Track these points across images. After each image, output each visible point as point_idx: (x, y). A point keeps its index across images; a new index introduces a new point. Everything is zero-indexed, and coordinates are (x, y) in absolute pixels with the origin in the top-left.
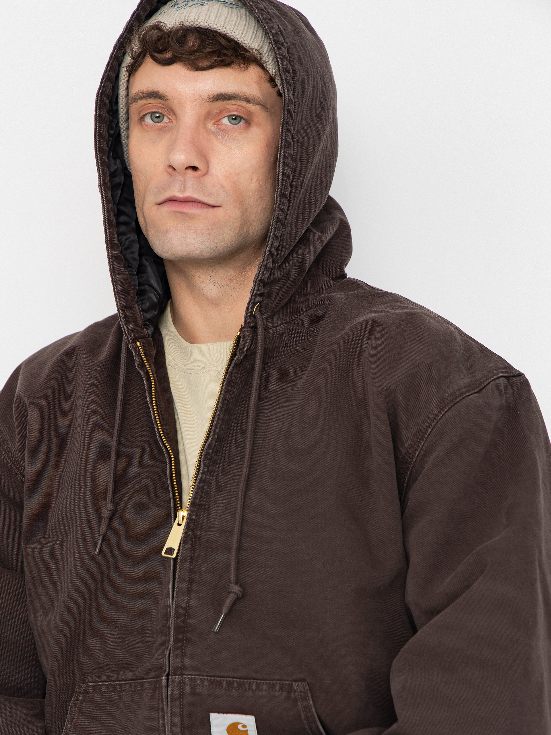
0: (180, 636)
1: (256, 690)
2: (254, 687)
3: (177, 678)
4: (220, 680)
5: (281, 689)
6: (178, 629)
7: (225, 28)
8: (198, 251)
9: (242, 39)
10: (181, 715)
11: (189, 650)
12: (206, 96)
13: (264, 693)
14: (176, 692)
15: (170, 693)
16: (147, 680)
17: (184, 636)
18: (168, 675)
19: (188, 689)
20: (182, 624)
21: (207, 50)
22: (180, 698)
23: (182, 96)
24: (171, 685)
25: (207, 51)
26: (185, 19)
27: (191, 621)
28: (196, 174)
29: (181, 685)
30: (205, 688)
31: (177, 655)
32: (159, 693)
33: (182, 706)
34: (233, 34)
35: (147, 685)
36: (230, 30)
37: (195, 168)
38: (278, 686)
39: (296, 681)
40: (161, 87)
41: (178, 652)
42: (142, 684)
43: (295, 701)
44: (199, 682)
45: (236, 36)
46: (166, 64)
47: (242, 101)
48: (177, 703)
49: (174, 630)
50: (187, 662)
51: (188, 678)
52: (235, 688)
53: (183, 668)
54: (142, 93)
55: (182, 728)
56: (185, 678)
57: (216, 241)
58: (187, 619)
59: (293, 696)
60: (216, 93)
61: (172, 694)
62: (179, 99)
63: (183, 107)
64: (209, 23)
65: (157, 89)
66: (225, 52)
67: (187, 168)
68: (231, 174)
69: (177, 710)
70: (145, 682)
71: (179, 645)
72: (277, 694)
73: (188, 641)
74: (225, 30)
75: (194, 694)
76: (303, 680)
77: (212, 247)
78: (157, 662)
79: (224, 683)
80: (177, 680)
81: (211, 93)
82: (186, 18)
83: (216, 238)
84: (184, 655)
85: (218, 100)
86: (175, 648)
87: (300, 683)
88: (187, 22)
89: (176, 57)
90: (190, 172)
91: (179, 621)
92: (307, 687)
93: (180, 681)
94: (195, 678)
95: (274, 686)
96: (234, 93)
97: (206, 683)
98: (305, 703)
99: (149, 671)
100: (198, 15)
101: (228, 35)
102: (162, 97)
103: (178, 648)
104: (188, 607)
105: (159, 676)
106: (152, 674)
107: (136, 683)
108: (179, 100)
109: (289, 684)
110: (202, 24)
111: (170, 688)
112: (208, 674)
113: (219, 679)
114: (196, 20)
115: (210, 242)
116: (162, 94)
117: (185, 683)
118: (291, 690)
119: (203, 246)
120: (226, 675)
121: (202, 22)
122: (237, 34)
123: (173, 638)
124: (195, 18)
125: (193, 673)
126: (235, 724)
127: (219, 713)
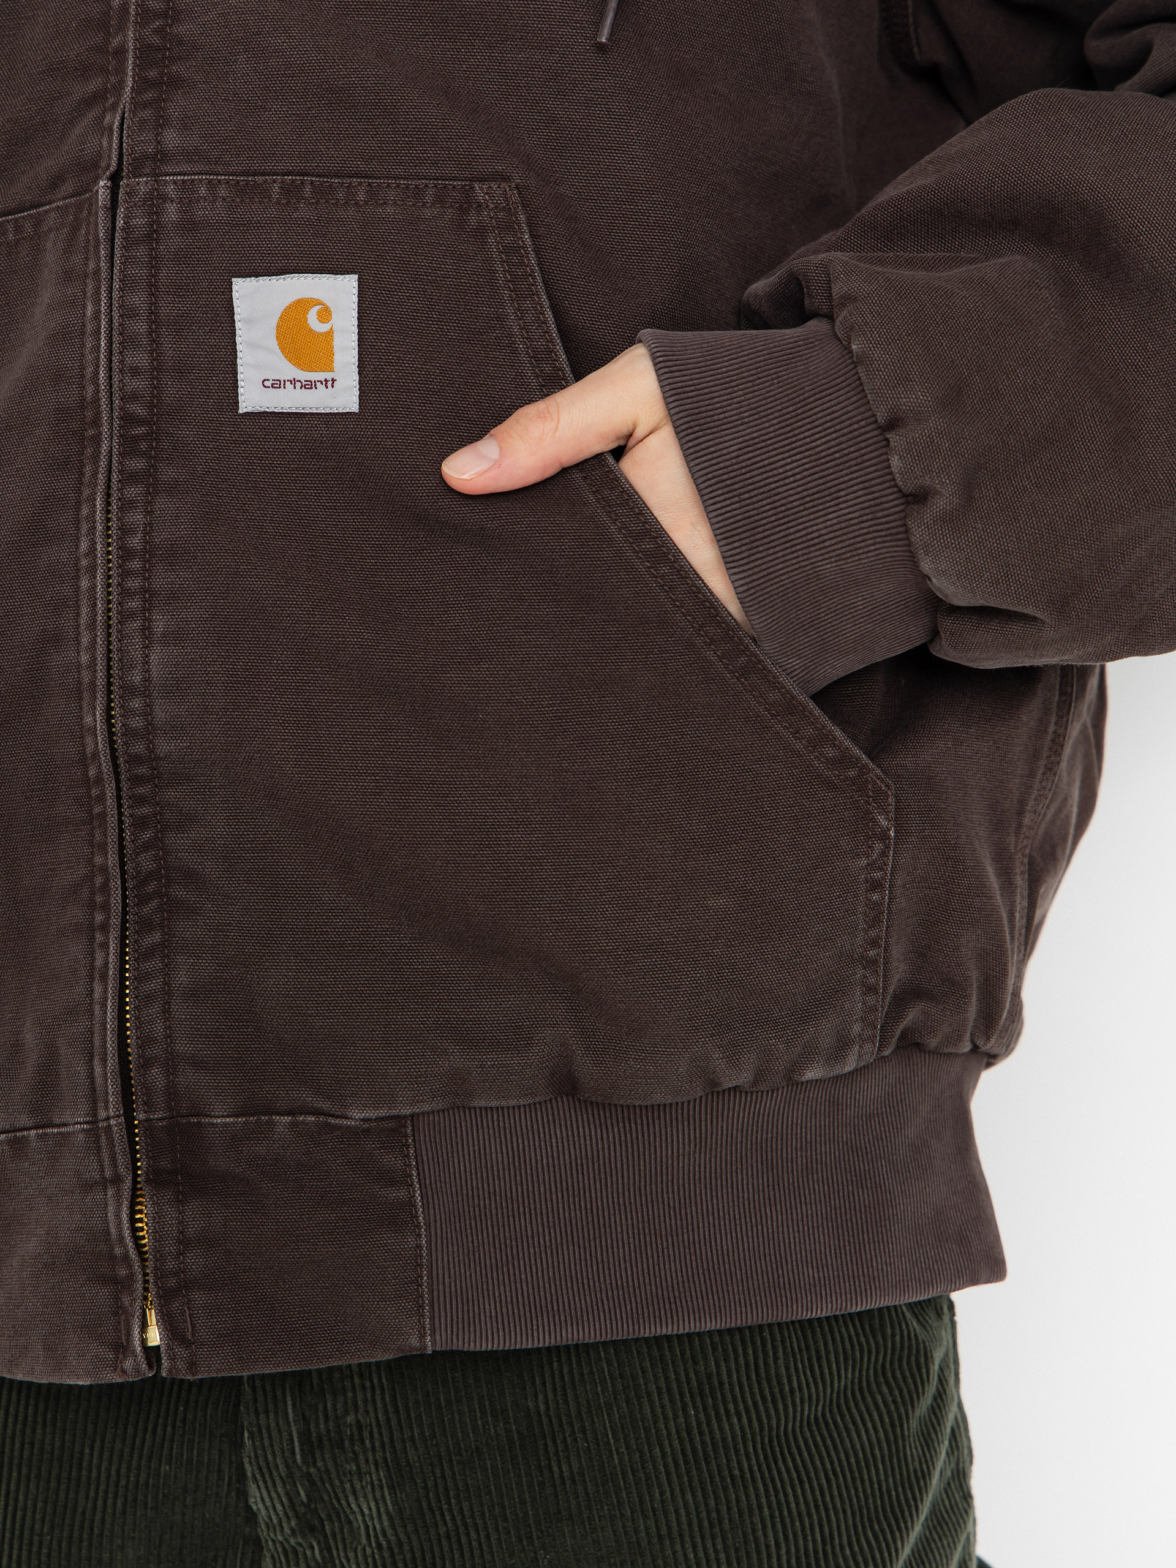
0: (153, 74)
1: (366, 203)
2: (361, 196)
3: (143, 184)
4: (266, 181)
5: (440, 200)
6: (146, 53)
10: (153, 287)
11: (175, 109)
13: (390, 210)
14: (139, 221)
15: (120, 223)
16: (54, 205)
17: (162, 74)
18: (115, 178)
19: (172, 213)
20: (156, 40)
22: (149, 236)
24: (126, 201)
27: (180, 29)
29: (155, 201)
30: (219, 203)
31: (143, 123)
32: (87, 233)
33: (154, 262)
35: (51, 221)
38: (431, 191)
39: (482, 180)
41: (146, 114)
42: (38, 221)
43: (481, 233)
44: (203, 191)
48: (141, 252)
49: (136, 57)
50: (171, 139)
51: (175, 182)
52: (305, 199)
53: (161, 157)
55: (151, 322)
56: (166, 181)
58: (171, 26)
59: (473, 220)
61: (127, 227)
69: (140, 272)
70: (46, 212)
71: (148, 95)
72: (428, 213)
73: (176, 82)
75: (189, 226)
76: (504, 178)
78: (82, 150)
79: (276, 188)
80: (142, 188)
84: (161, 122)
86: (137, 105)
87: (494, 186)
91: (147, 31)
92: (515, 197)
93: (151, 193)
94: (193, 181)
95: (418, 192)
97: (223, 192)
98: (509, 239)
99: (56, 181)
103: (145, 106)
105: (88, 188)
106: (68, 187)
107: (16, 220)
109: (463, 186)
111: (121, 211)
112: (232, 169)
113: (260, 179)
117: (164, 198)
118: (467, 204)
120: (281, 167)
123: (134, 78)
125: (186, 168)
126: (301, 306)
127: (257, 276)
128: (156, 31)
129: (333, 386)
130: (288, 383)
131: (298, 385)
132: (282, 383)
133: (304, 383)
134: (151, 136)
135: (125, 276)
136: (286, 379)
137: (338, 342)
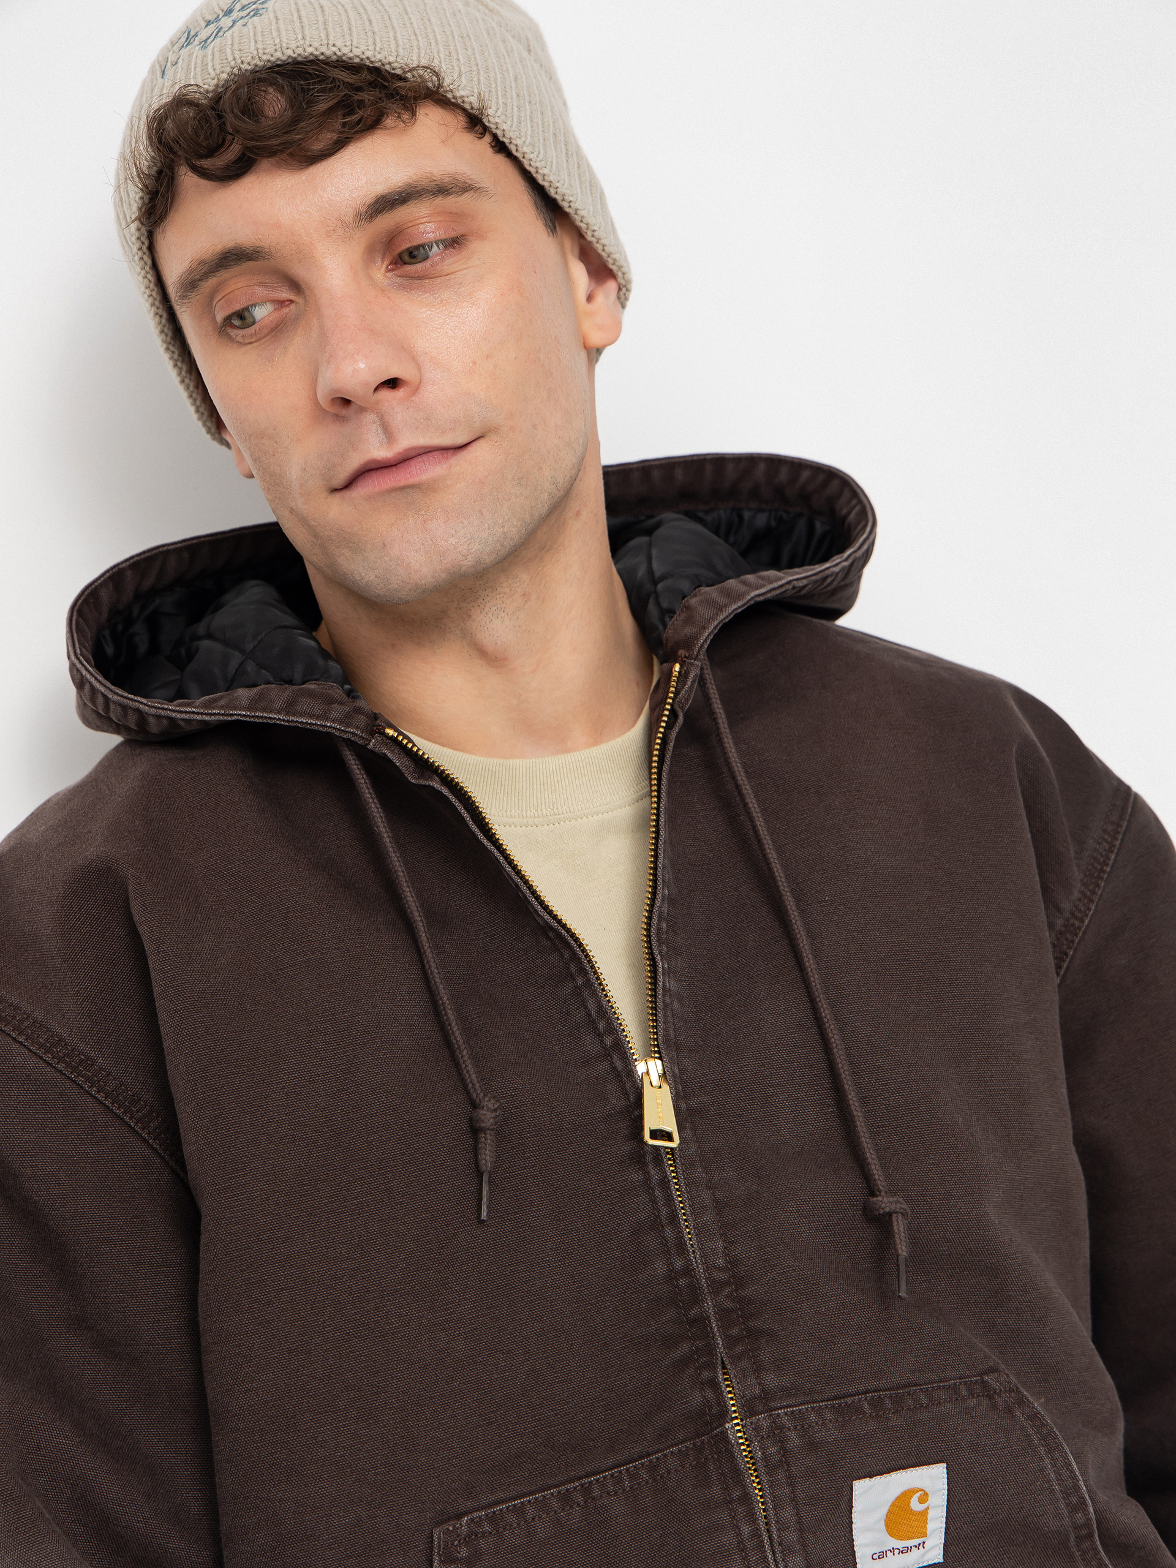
0: (735, 1331)
1: (928, 1404)
3: (762, 1421)
4: (854, 1402)
5: (971, 1393)
6: (724, 1316)
7: (334, 45)
8: (470, 558)
9: (379, 57)
10: (794, 1501)
11: (766, 1356)
12: (351, 212)
14: (770, 1450)
16: (666, 1452)
17: (743, 1329)
19: (794, 1440)
20: (730, 1303)
21: (322, 107)
22: (782, 1462)
23: (299, 235)
24: (755, 1437)
25: (322, 110)
26: (234, 59)
27: (748, 1292)
28: (400, 393)
29: (775, 1433)
30: (829, 1427)
31: (742, 1372)
33: (791, 1481)
34: (357, 52)
35: (668, 1464)
36: (346, 46)
37: (393, 383)
38: (962, 1387)
39: (986, 1374)
40: (242, 235)
41: (744, 1363)
42: (651, 1468)
44: (813, 1417)
45: (363, 53)
46: (233, 176)
47: (431, 195)
48: (781, 1475)
49: (718, 1321)
50: (771, 1380)
51: (786, 1414)
52: (885, 1410)
53: (767, 1395)
54: (202, 262)
56: (779, 1415)
57: (500, 522)
58: (736, 1291)
60: (370, 199)
61: (765, 1457)
62: (294, 244)
63: (310, 258)
64: (293, 48)
65: (235, 241)
66: (361, 96)
67: (376, 389)
68: (475, 363)
69: (784, 1491)
70: (658, 1458)
71: (739, 1349)
73: (756, 1335)
74: (334, 49)
75: (810, 1446)
77: (496, 539)
80: (765, 1424)
81: (358, 203)
82: (237, 56)
83: (497, 515)
84: (757, 1368)
85: (380, 212)
86: (733, 1358)
87: (997, 1376)
88: (242, 62)
89: (257, 151)
90: (386, 394)
91: (721, 1298)
93: (771, 1426)
94: (800, 1411)
95: (955, 1391)
96: (409, 186)
97: (829, 1416)
98: (1027, 1410)
100: (260, 39)
101: (344, 58)
102: (252, 254)
103: (739, 1358)
104: (733, 1263)
106: (676, 1436)
108: (294, 246)
110: (278, 54)
111: (756, 1444)
112: (826, 1396)
113: (849, 1400)
114: (261, 51)
115: (489, 528)
116: (251, 249)
117: (782, 1428)
118: (989, 1393)
119: (477, 544)
120: (862, 1388)
121: (276, 50)
122: (363, 48)
123: (722, 1337)
124: (257, 49)
125: (792, 1401)
126: (907, 1495)
127: (871, 1477)
128: (727, 1297)
129: (924, 1548)
130: (888, 1552)
131: (896, 1551)
132: (885, 1553)
133: (901, 1550)
134: (754, 1381)
135: (774, 1497)
136: (887, 1549)
137: (931, 1514)
